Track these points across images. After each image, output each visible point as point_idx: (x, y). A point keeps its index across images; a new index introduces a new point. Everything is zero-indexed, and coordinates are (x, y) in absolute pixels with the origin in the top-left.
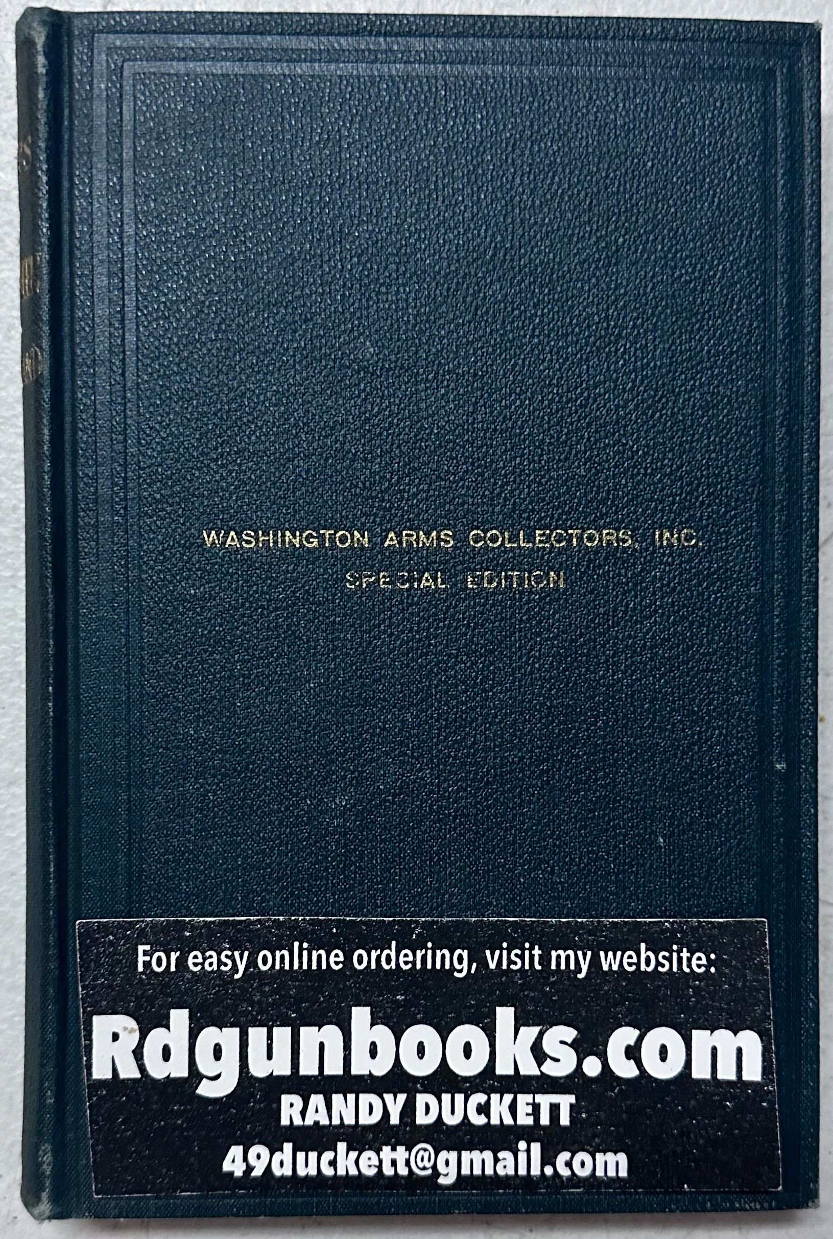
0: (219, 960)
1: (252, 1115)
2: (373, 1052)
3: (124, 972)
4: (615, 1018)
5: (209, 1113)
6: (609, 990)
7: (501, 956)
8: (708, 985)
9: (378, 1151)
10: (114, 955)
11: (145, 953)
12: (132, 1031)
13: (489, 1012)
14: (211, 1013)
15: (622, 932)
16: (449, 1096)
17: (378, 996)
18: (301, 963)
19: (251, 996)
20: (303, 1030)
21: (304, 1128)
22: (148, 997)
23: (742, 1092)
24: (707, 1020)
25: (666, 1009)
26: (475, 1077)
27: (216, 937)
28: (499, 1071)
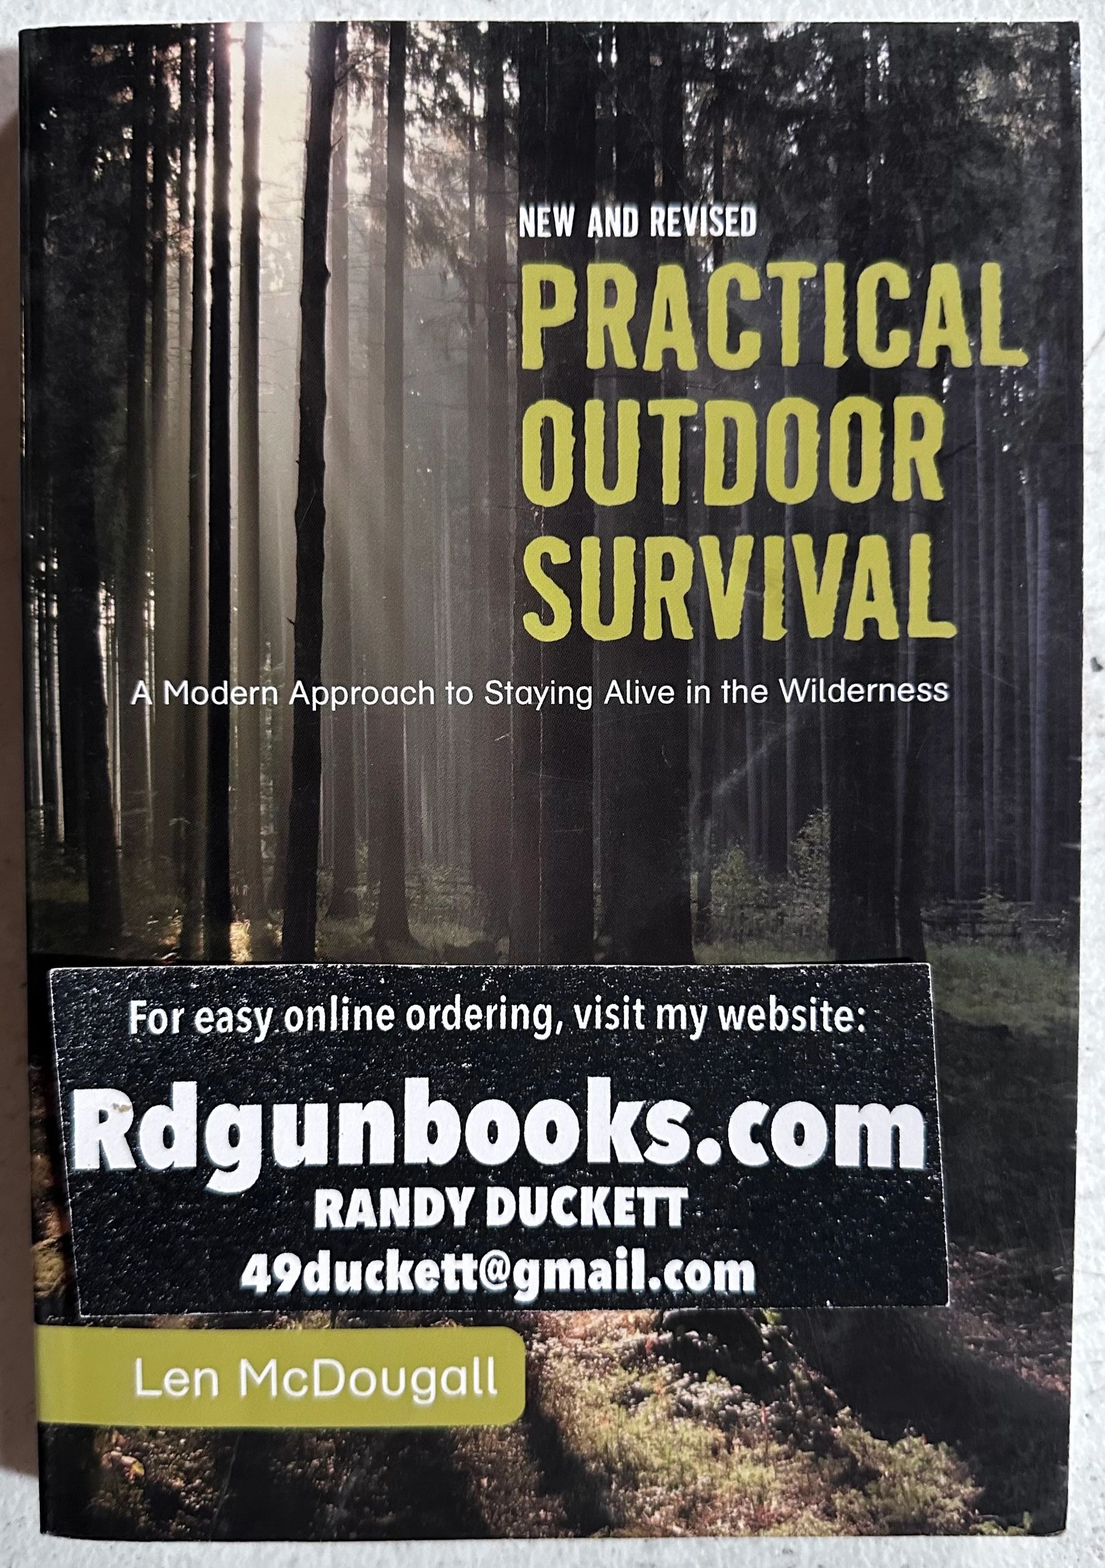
0: (235, 1020)
1: (279, 1216)
2: (432, 1134)
3: (113, 1035)
4: (738, 1089)
5: (225, 1212)
6: (730, 1055)
7: (593, 1012)
8: (855, 1048)
9: (439, 1261)
10: (99, 1013)
11: (140, 1010)
12: (123, 1109)
13: (578, 1084)
14: (225, 1087)
15: (747, 981)
16: (529, 1189)
17: (439, 1064)
18: (340, 1022)
19: (277, 1065)
20: (343, 1107)
21: (343, 1232)
22: (143, 1066)
23: (899, 1183)
24: (853, 1091)
25: (802, 1078)
26: (561, 1166)
27: (231, 990)
28: (591, 1159)
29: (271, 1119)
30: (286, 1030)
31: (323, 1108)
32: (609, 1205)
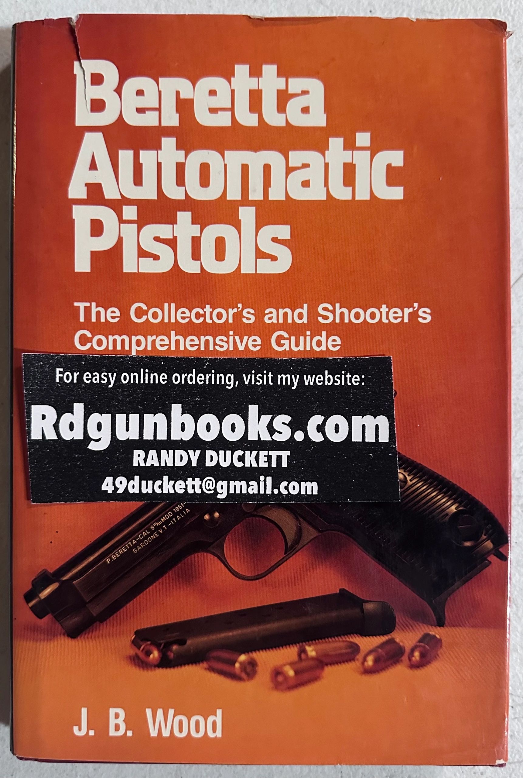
29: (115, 420)
30: (122, 382)
31: (137, 416)
32: (257, 458)
